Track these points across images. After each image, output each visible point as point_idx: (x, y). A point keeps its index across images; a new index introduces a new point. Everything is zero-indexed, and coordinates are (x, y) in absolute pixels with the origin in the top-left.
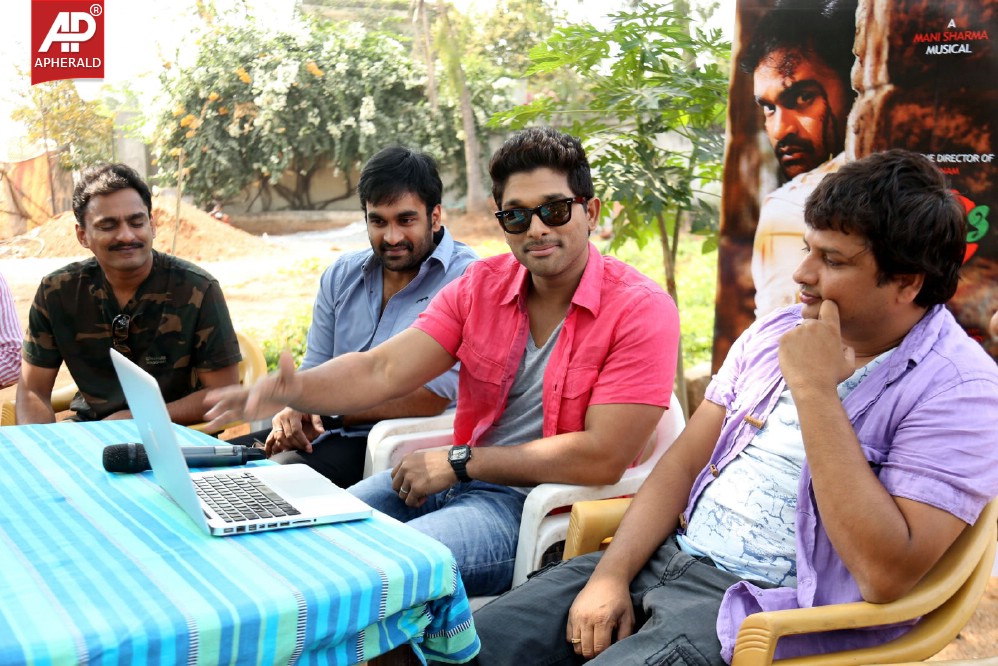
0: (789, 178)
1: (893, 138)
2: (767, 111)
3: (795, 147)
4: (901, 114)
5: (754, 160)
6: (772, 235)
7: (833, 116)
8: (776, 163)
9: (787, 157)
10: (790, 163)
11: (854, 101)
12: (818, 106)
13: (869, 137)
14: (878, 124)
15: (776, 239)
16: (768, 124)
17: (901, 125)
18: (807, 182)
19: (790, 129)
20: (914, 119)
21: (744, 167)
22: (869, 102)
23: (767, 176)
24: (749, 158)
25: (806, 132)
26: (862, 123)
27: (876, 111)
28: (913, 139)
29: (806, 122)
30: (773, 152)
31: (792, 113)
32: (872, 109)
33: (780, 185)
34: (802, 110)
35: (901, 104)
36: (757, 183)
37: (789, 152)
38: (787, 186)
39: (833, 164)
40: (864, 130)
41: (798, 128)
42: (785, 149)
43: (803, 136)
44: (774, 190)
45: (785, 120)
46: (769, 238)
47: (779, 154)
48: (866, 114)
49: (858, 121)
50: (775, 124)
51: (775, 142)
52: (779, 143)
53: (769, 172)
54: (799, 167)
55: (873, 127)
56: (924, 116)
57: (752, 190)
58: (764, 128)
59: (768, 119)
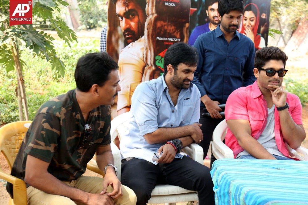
0: (128, 44)
1: (157, 32)
2: (120, 19)
3: (129, 33)
4: (159, 24)
5: (117, 37)
6: (123, 64)
7: (140, 22)
8: (124, 38)
9: (127, 36)
10: (128, 38)
11: (146, 18)
12: (136, 19)
13: (151, 31)
14: (153, 27)
15: (124, 65)
16: (121, 24)
17: (159, 28)
18: (133, 45)
19: (128, 26)
20: (162, 26)
21: (114, 39)
22: (151, 19)
23: (121, 43)
24: (115, 36)
25: (133, 28)
26: (149, 26)
27: (152, 22)
28: (162, 32)
29: (133, 24)
30: (123, 34)
31: (128, 20)
32: (151, 22)
33: (125, 46)
34: (131, 20)
35: (159, 21)
36: (118, 46)
37: (127, 35)
38: (127, 47)
39: (141, 40)
40: (149, 28)
41: (130, 26)
42: (126, 33)
43: (132, 29)
44: (124, 48)
45: (126, 22)
46: (122, 65)
47: (125, 35)
48: (150, 23)
49: (148, 25)
50: (123, 24)
51: (123, 31)
52: (125, 31)
53: (121, 41)
54: (131, 40)
55: (152, 28)
56: (165, 25)
57: (116, 48)
58: (120, 25)
59: (121, 22)
